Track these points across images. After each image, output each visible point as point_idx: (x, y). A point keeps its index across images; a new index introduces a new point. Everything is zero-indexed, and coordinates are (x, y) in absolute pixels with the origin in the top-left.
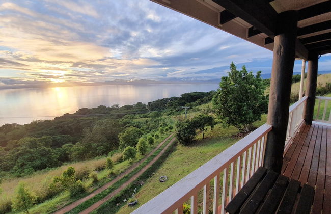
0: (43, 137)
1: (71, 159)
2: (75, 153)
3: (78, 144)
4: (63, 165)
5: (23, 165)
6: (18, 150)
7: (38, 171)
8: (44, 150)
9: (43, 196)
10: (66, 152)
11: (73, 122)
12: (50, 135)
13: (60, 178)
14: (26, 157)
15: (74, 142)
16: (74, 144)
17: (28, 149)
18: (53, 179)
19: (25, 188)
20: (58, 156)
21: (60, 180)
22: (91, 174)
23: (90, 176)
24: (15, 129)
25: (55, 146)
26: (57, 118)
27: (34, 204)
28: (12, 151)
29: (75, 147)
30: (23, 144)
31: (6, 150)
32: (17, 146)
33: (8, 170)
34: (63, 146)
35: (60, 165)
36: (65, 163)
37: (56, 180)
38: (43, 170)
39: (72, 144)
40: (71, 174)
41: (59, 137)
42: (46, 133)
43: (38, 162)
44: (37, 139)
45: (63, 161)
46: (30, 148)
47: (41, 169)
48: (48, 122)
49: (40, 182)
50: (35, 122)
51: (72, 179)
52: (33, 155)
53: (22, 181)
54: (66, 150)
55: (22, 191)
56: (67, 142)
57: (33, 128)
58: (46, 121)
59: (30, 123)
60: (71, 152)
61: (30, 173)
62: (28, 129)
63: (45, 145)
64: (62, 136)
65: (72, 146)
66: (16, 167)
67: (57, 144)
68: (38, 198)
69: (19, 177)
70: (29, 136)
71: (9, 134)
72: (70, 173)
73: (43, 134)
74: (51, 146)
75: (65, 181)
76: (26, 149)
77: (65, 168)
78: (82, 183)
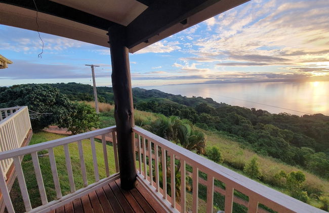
0: (285, 130)
1: (306, 165)
2: (313, 162)
3: (322, 155)
4: (295, 166)
5: (261, 145)
6: (262, 132)
7: (271, 157)
8: (282, 142)
9: (267, 179)
10: (304, 156)
11: (324, 126)
12: (293, 131)
13: (287, 176)
14: (266, 140)
15: (317, 150)
16: (316, 152)
17: (269, 135)
18: (280, 171)
19: (257, 162)
20: (293, 155)
21: (286, 177)
22: (324, 197)
23: (321, 198)
24: (265, 115)
25: (293, 143)
26: (305, 116)
27: (258, 178)
28: (257, 131)
29: (316, 156)
30: (267, 130)
31: (255, 128)
32: (262, 129)
33: (251, 143)
34: (303, 148)
35: (292, 165)
36: (298, 166)
37: (283, 174)
38: (275, 159)
39: (314, 151)
40: (300, 179)
41: (301, 137)
42: (289, 128)
43: (273, 150)
44: (280, 130)
45: (297, 163)
46: (271, 135)
47: (274, 157)
48: (295, 117)
49: (269, 166)
50: (283, 114)
51: (299, 185)
52: (272, 142)
53: (255, 155)
54: (305, 153)
55: (253, 162)
56: (308, 146)
57: (279, 119)
58: (293, 115)
59: (278, 114)
60: (310, 158)
61: (264, 155)
62: (274, 119)
63: (285, 138)
64: (304, 137)
65: (313, 153)
66: (256, 144)
67: (296, 142)
68: (262, 176)
69: (256, 152)
70: (274, 124)
71: (260, 117)
72: (299, 177)
73: (286, 127)
74: (290, 142)
75: (290, 180)
76: (268, 134)
77: (296, 170)
78: (308, 198)
